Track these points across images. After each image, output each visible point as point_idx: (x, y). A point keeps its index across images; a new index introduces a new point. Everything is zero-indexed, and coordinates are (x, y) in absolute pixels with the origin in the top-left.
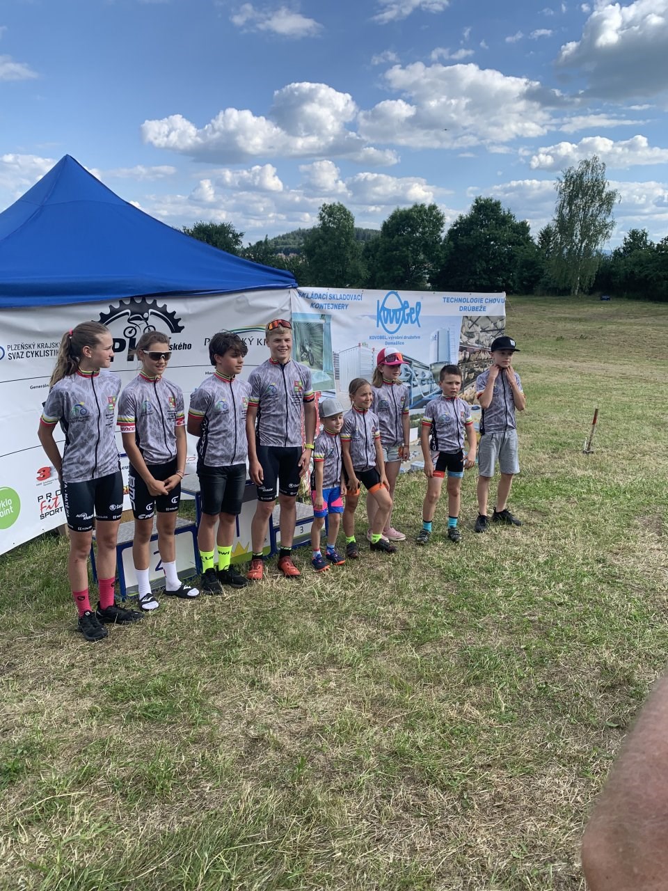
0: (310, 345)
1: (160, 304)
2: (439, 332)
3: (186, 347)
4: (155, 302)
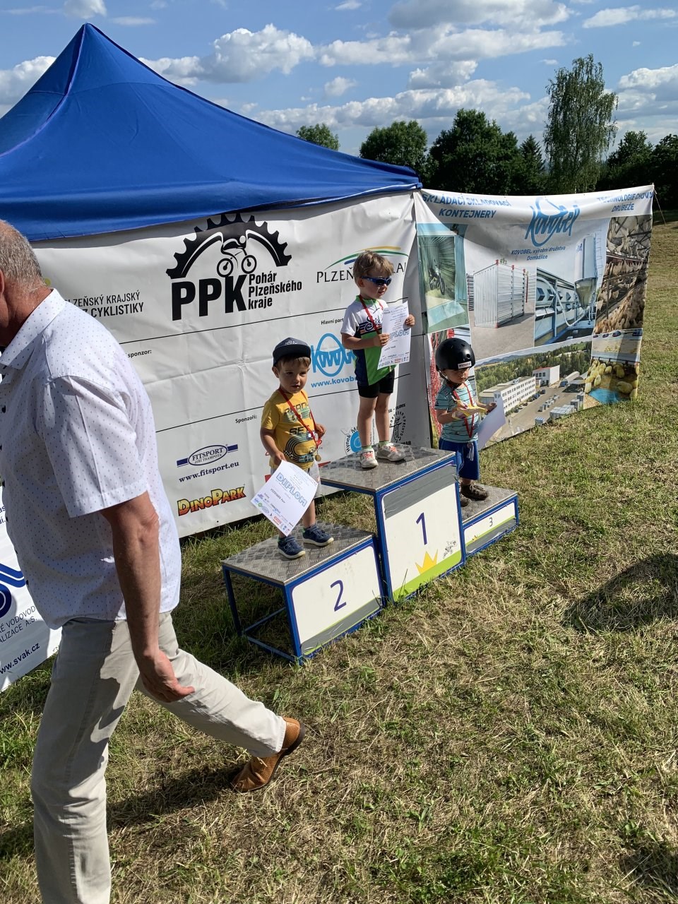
2: (584, 240)
3: (296, 286)
4: (252, 219)
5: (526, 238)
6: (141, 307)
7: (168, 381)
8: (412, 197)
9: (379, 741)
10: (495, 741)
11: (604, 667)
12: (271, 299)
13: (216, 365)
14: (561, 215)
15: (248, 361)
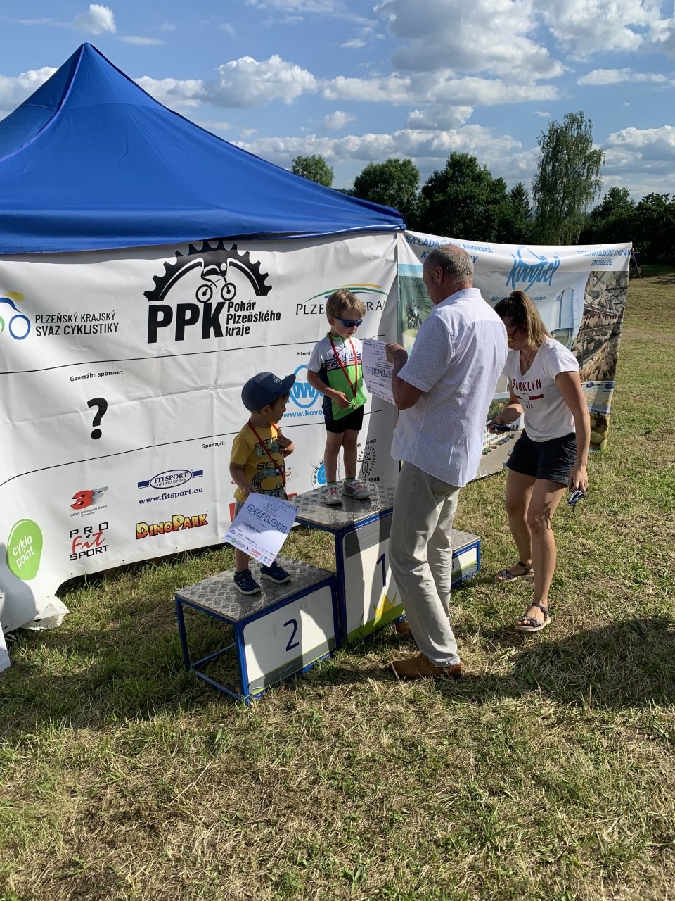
0: (419, 308)
1: (241, 253)
2: (564, 291)
3: (275, 316)
4: (235, 248)
5: (507, 285)
6: (116, 327)
7: (136, 402)
8: (395, 237)
9: (319, 792)
10: (437, 798)
11: (553, 725)
12: (249, 327)
13: (188, 389)
14: (542, 265)
15: (221, 387)
